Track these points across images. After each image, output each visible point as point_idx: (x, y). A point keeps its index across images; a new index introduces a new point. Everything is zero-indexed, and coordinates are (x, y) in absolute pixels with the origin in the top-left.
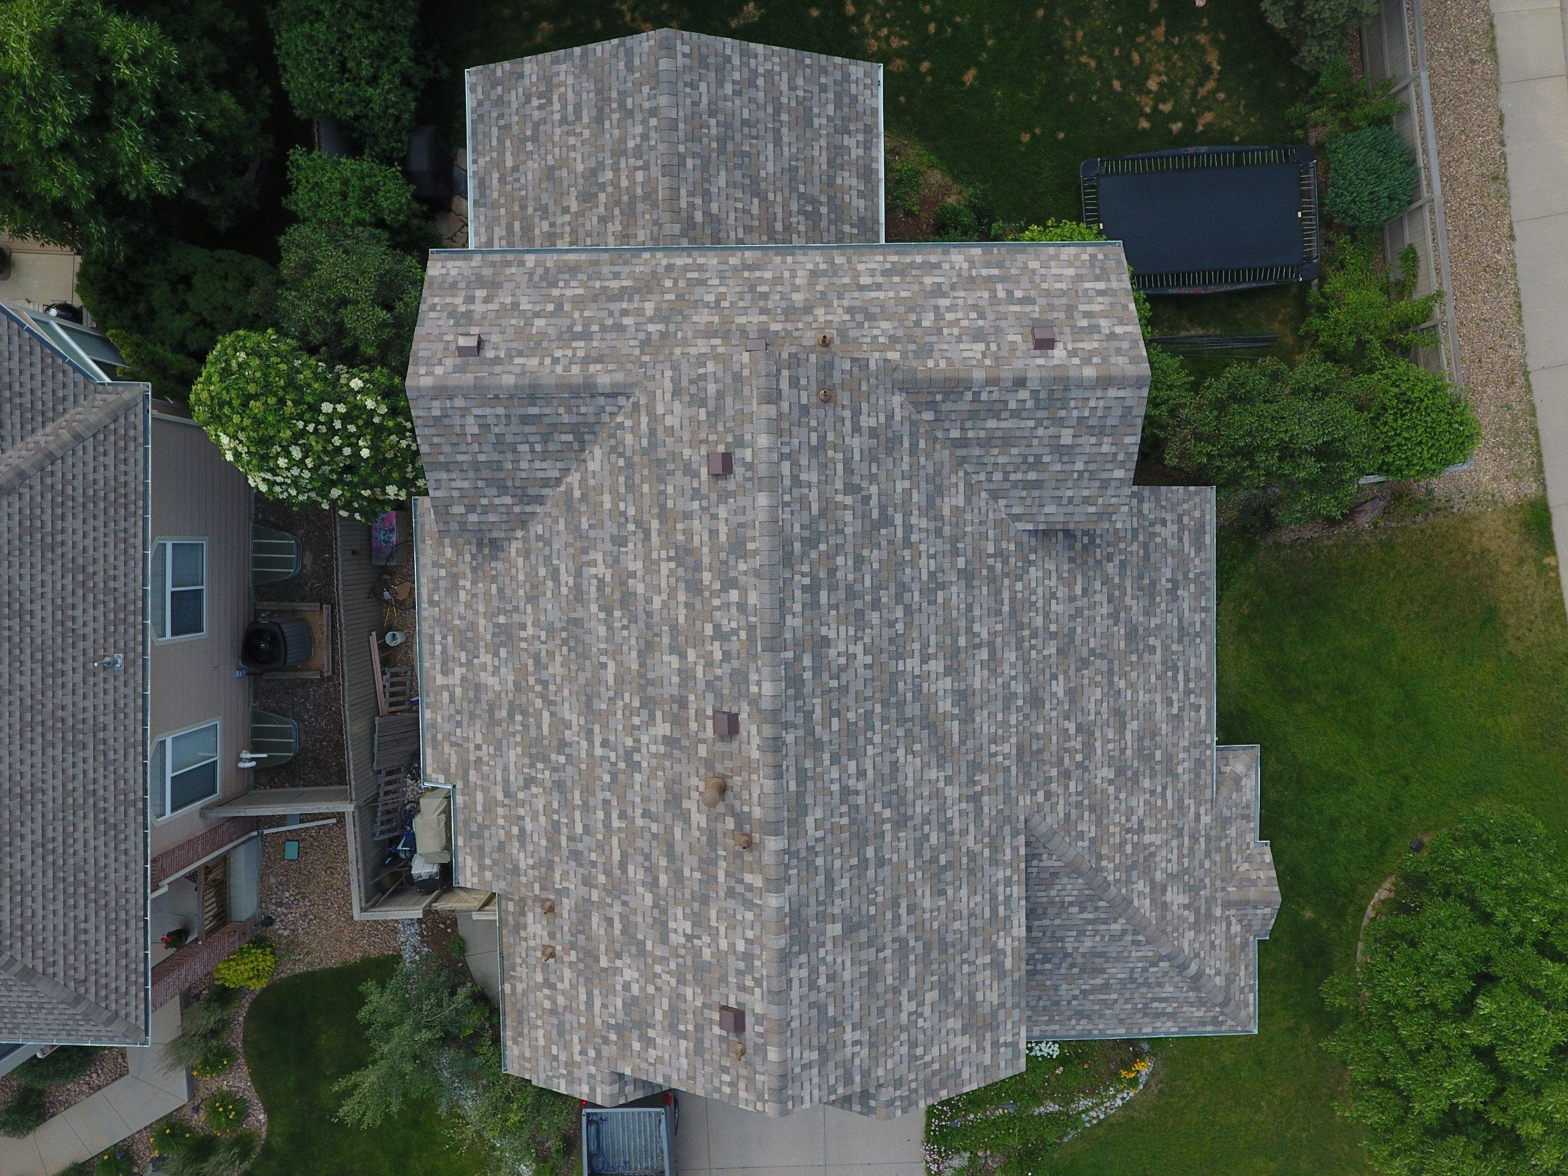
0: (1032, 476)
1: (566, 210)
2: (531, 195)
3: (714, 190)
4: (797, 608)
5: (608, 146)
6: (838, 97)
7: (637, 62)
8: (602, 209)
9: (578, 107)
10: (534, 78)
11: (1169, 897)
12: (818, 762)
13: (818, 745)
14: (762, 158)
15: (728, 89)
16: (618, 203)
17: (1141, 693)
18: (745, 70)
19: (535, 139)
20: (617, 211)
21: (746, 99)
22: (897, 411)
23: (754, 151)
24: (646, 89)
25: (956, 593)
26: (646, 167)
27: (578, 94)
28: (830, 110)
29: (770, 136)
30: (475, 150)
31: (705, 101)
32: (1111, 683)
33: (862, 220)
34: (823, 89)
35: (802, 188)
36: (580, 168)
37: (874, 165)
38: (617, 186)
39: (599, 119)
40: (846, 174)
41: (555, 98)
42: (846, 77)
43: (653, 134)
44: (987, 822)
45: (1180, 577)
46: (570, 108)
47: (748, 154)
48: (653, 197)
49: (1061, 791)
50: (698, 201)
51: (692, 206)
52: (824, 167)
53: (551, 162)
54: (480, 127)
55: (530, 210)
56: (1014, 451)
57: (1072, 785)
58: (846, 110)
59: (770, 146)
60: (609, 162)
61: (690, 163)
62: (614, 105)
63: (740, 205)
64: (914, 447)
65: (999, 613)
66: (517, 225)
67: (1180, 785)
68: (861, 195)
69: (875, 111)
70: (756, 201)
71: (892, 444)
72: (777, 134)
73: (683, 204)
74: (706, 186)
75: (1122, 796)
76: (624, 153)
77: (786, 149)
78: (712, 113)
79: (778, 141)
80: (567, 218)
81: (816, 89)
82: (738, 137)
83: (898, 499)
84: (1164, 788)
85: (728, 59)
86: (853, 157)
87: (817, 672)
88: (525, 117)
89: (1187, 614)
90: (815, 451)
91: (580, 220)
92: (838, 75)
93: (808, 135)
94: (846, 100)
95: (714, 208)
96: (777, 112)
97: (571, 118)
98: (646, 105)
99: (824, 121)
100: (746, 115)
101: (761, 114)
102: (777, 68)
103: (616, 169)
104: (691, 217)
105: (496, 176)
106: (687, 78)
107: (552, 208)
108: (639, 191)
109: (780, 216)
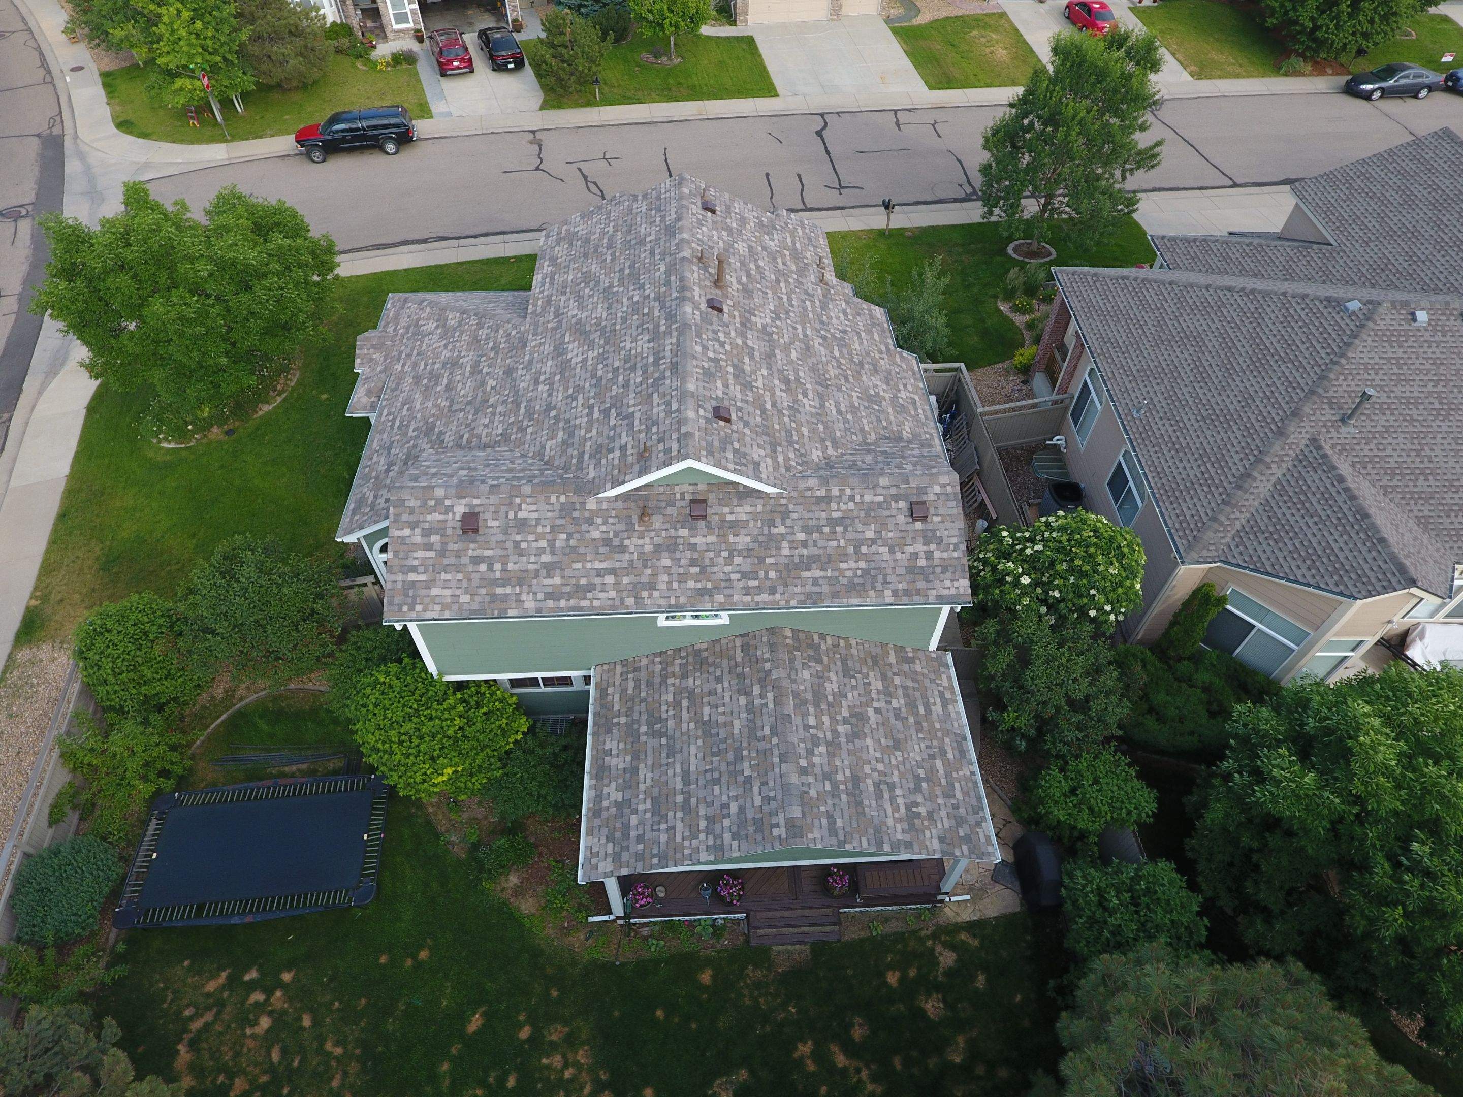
0: (493, 462)
1: (878, 711)
2: (913, 732)
3: (744, 715)
5: (844, 753)
6: (626, 836)
7: (824, 821)
8: (844, 703)
9: (879, 796)
10: (927, 833)
12: (657, 293)
13: (657, 298)
14: (700, 755)
15: (734, 808)
16: (830, 705)
17: (430, 405)
18: (718, 831)
19: (917, 778)
20: (830, 698)
21: (717, 804)
22: (592, 470)
23: (708, 759)
24: (813, 793)
25: (558, 398)
26: (807, 727)
27: (880, 808)
28: (634, 820)
29: (693, 777)
30: (975, 784)
31: (756, 789)
32: (452, 401)
33: (609, 731)
34: (640, 839)
35: (664, 741)
36: (869, 741)
37: (594, 782)
38: (832, 719)
39: (856, 780)
40: (621, 766)
41: (903, 809)
42: (616, 857)
43: (803, 753)
44: (552, 309)
45: (382, 476)
46: (886, 796)
47: (713, 754)
48: (797, 702)
49: (499, 340)
50: (757, 702)
51: (762, 696)
52: (642, 766)
53: (898, 753)
54: (974, 802)
55: (911, 720)
57: (490, 346)
58: (618, 825)
59: (693, 768)
60: (843, 740)
61: (767, 731)
62: (842, 787)
63: (720, 710)
64: (581, 456)
65: (529, 401)
66: (922, 710)
68: (608, 753)
69: (590, 833)
70: (706, 718)
71: (597, 451)
72: (686, 781)
73: (770, 696)
74: (751, 716)
75: (456, 354)
76: (829, 744)
77: (678, 770)
78: (748, 780)
79: (686, 774)
80: (876, 704)
81: (649, 835)
82: (723, 767)
84: (424, 369)
85: (735, 836)
86: (613, 784)
87: (657, 326)
88: (931, 798)
89: (383, 458)
90: (654, 423)
91: (863, 699)
93: (656, 790)
94: (618, 835)
95: (743, 701)
96: (687, 801)
97: (884, 787)
98: (811, 779)
99: (641, 807)
100: (716, 789)
101: (702, 793)
102: (687, 843)
103: (835, 732)
104: (763, 687)
105: (950, 755)
106: (773, 804)
107: (891, 715)
108: (812, 710)
109: (684, 712)
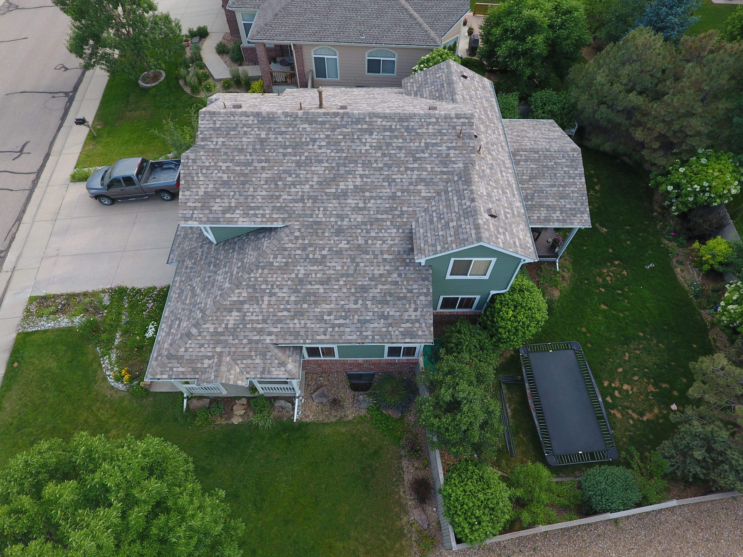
0: (435, 219)
3: (529, 163)
4: (384, 123)
5: (537, 139)
6: (574, 209)
7: (567, 144)
9: (548, 135)
10: (555, 129)
11: (235, 313)
12: (327, 129)
13: (333, 130)
14: (544, 180)
15: (566, 169)
17: (336, 295)
18: (574, 175)
19: (534, 129)
21: (564, 175)
22: (456, 166)
24: (558, 145)
25: (387, 192)
26: (532, 145)
27: (552, 135)
28: (568, 206)
29: (553, 183)
30: (527, 120)
31: (559, 161)
32: (342, 276)
34: (576, 204)
35: (536, 195)
36: (527, 135)
37: (551, 223)
39: (545, 138)
40: (545, 212)
41: (549, 132)
42: (582, 213)
43: (543, 146)
44: (291, 205)
45: (390, 321)
47: (544, 175)
49: (298, 245)
50: (523, 158)
52: (546, 203)
53: (528, 131)
54: (535, 121)
56: (445, 210)
57: (299, 252)
58: (570, 212)
59: (549, 183)
60: (531, 139)
61: (536, 155)
62: (551, 141)
63: (525, 172)
64: (442, 173)
65: (378, 212)
67: (288, 321)
69: (572, 223)
70: (528, 178)
71: (445, 164)
72: (554, 186)
73: (521, 153)
74: (529, 161)
75: (289, 283)
76: (535, 142)
77: (549, 189)
78: (555, 163)
79: (551, 186)
81: (575, 201)
82: (549, 172)
83: (424, 165)
84: (288, 310)
85: (576, 169)
86: (553, 215)
87: (361, 130)
88: (541, 128)
89: (372, 326)
90: (440, 131)
92: (582, 209)
93: (557, 198)
94: (574, 212)
95: (522, 163)
97: (544, 134)
98: (553, 145)
103: (529, 140)
105: (521, 123)
108: (523, 144)
